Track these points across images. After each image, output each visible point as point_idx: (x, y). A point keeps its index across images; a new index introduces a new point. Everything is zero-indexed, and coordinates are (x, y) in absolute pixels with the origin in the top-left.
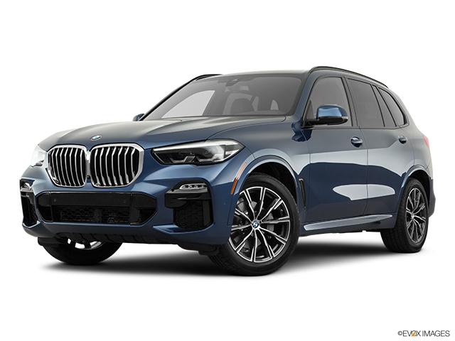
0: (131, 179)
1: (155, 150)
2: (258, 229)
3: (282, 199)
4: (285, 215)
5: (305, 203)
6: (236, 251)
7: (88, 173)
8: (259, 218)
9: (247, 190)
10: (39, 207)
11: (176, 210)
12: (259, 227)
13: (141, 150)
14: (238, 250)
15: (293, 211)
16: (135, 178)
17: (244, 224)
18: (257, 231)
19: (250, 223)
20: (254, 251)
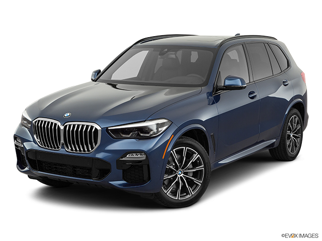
0: (92, 148)
1: (109, 128)
2: (181, 175)
3: (198, 154)
4: (200, 164)
5: (214, 150)
6: (166, 194)
7: (62, 141)
8: (182, 168)
9: (174, 150)
10: (28, 159)
11: (124, 171)
12: (182, 174)
13: (99, 128)
14: (168, 193)
15: (206, 162)
16: (95, 148)
17: (172, 174)
18: (181, 177)
19: (176, 172)
20: (179, 192)
